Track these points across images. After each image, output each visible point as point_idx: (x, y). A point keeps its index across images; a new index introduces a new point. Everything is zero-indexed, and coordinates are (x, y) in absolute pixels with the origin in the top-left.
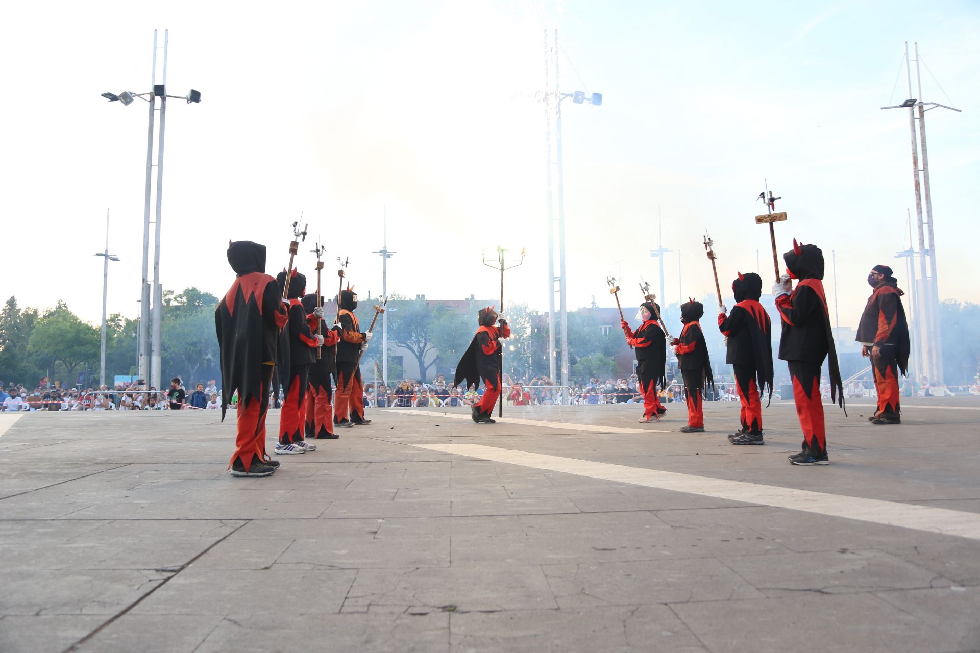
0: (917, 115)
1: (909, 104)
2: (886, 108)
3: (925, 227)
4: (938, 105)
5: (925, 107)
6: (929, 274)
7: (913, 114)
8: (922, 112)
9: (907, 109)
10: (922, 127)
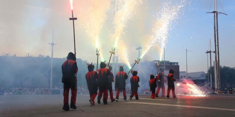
0: (216, 15)
1: (214, 12)
2: (208, 13)
3: (217, 47)
4: (221, 13)
5: (218, 13)
6: (217, 60)
7: (215, 15)
8: (217, 14)
9: (213, 14)
10: (217, 19)
